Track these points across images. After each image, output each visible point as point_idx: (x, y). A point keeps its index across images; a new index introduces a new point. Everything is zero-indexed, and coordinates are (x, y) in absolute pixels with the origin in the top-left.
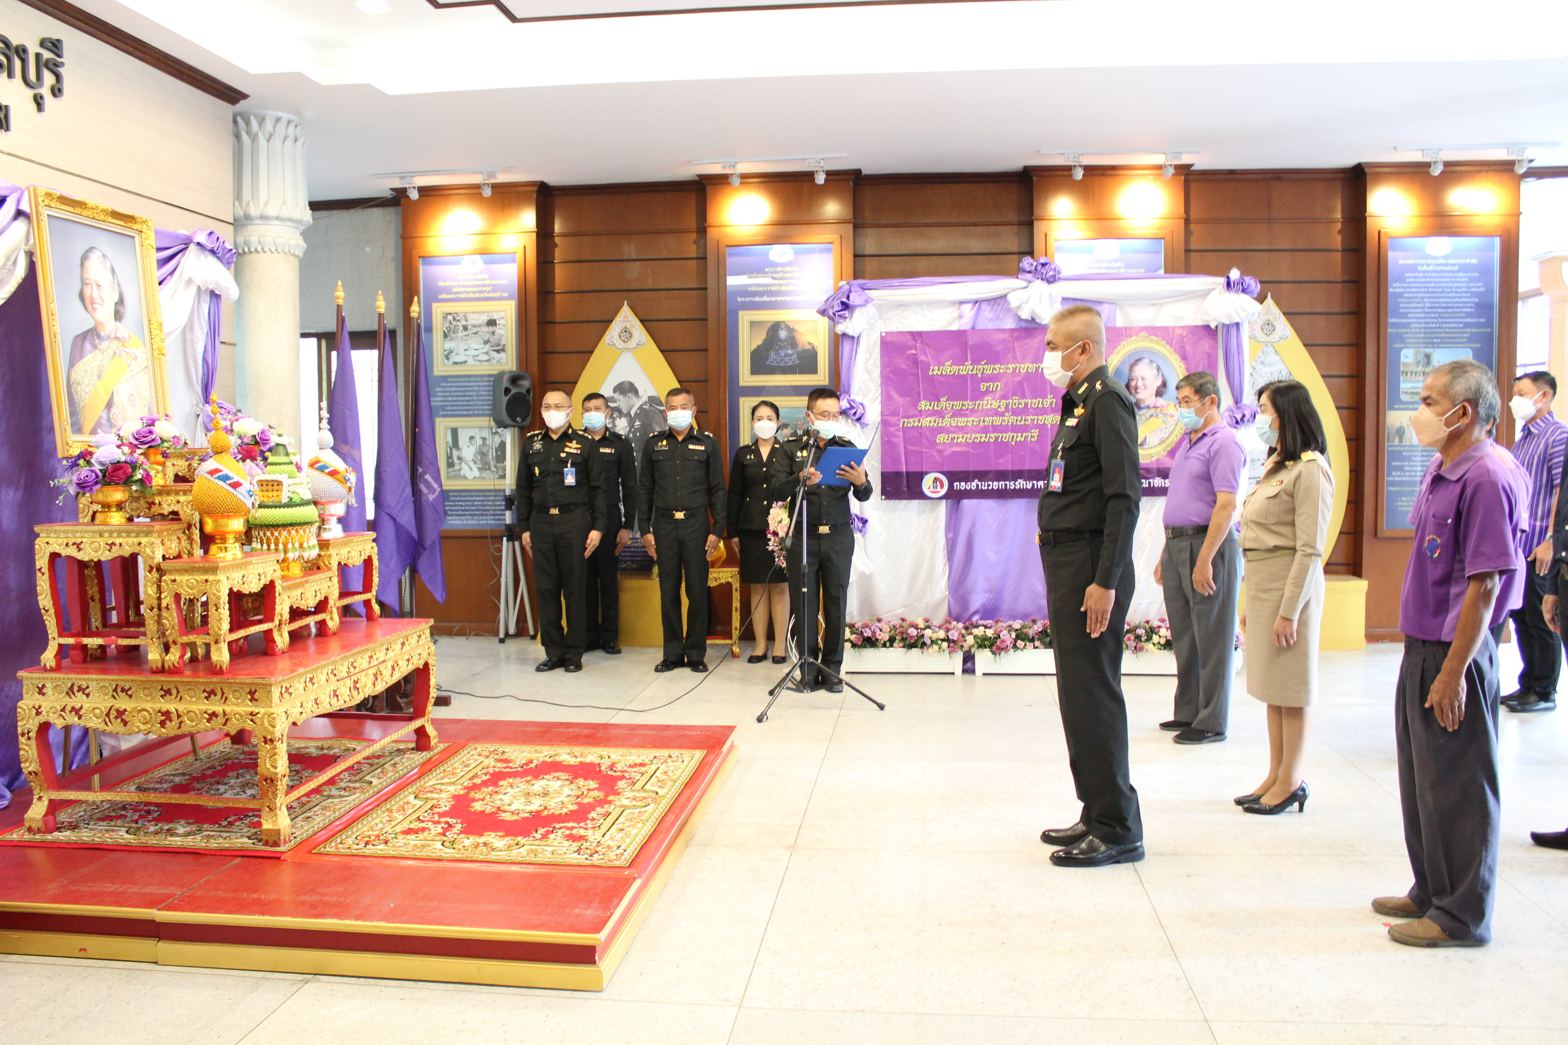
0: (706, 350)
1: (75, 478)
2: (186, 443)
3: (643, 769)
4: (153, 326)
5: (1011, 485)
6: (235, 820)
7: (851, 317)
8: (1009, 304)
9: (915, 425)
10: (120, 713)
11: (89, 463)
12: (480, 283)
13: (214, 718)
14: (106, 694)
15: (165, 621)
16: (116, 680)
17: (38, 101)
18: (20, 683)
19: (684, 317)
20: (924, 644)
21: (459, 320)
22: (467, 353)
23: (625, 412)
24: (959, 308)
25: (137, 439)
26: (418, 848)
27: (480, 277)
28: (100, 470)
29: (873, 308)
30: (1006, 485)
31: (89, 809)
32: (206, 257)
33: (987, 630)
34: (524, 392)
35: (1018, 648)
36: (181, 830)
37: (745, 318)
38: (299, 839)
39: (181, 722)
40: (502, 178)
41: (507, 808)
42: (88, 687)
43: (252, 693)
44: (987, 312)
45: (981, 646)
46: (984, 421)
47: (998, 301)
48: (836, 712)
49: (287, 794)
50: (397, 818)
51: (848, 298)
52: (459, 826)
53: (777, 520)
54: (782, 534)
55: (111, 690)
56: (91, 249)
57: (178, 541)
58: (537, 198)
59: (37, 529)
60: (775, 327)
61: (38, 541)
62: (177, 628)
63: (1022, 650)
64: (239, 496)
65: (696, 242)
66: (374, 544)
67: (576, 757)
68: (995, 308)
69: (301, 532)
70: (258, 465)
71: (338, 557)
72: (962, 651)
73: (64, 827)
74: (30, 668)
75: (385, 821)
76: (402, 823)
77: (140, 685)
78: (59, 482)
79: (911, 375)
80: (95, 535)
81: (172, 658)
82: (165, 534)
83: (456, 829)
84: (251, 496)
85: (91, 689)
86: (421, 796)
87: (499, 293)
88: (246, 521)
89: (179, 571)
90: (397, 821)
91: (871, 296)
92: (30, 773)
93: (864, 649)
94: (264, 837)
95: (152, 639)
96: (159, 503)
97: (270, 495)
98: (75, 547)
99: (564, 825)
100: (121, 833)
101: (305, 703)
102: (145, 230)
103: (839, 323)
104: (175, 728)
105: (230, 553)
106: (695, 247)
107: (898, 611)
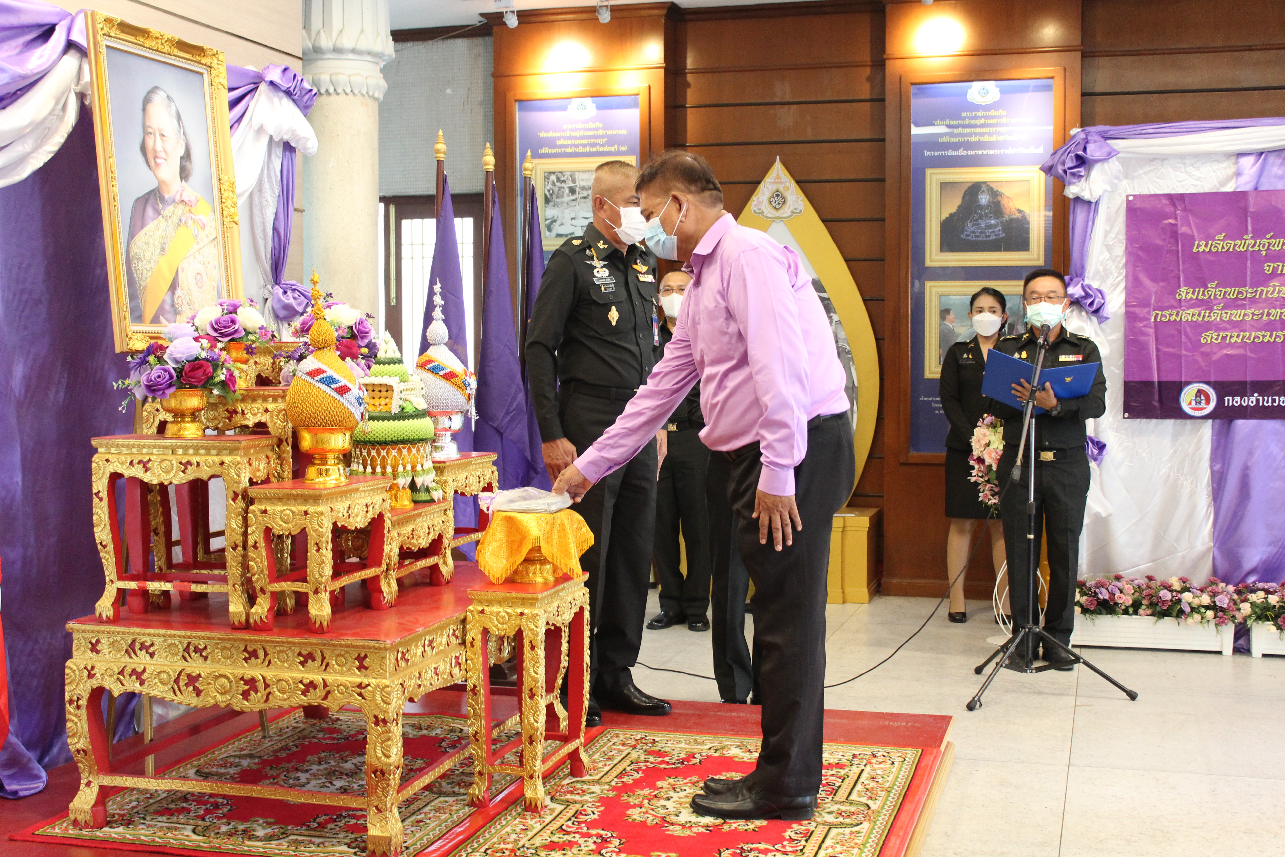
0: (883, 220)
1: (144, 378)
2: (273, 336)
3: (842, 772)
4: (225, 186)
6: (327, 822)
7: (1088, 176)
9: (1172, 319)
10: (192, 680)
11: (160, 359)
12: (592, 133)
13: (311, 690)
14: (176, 654)
15: (251, 563)
16: (189, 637)
18: (68, 637)
19: (852, 177)
21: (564, 181)
22: (574, 222)
24: (1237, 163)
25: (216, 330)
27: (591, 125)
28: (174, 368)
29: (1117, 163)
31: (142, 797)
32: (280, 99)
33: (1270, 596)
36: (260, 832)
37: (935, 177)
38: (411, 850)
39: (270, 693)
41: (673, 819)
42: (152, 645)
43: (361, 659)
44: (1276, 168)
45: (1261, 617)
46: (1269, 314)
48: (1071, 700)
49: (399, 791)
50: (533, 828)
51: (1085, 149)
52: (616, 842)
53: (983, 442)
54: (987, 461)
55: (181, 650)
57: (266, 460)
58: (665, 24)
59: (95, 442)
60: (975, 189)
61: (95, 458)
62: (266, 572)
64: (347, 404)
65: (869, 79)
66: (495, 468)
67: (749, 751)
69: (414, 451)
70: (358, 364)
71: (455, 483)
72: (1234, 622)
73: (116, 821)
74: (82, 619)
75: (518, 830)
76: (541, 833)
77: (218, 644)
78: (124, 383)
79: (1167, 252)
80: (166, 451)
81: (260, 611)
82: (252, 451)
83: (613, 846)
84: (360, 404)
85: (156, 647)
86: (559, 798)
87: (616, 147)
88: (352, 436)
89: (269, 499)
90: (535, 831)
91: (1115, 148)
92: (78, 751)
93: (1099, 616)
94: (371, 847)
95: (234, 586)
96: (243, 411)
97: (377, 404)
98: (141, 466)
99: (755, 846)
100: (186, 833)
101: (423, 674)
102: (214, 65)
103: (1070, 184)
104: (262, 701)
105: (333, 477)
106: (868, 85)
107: (1144, 567)
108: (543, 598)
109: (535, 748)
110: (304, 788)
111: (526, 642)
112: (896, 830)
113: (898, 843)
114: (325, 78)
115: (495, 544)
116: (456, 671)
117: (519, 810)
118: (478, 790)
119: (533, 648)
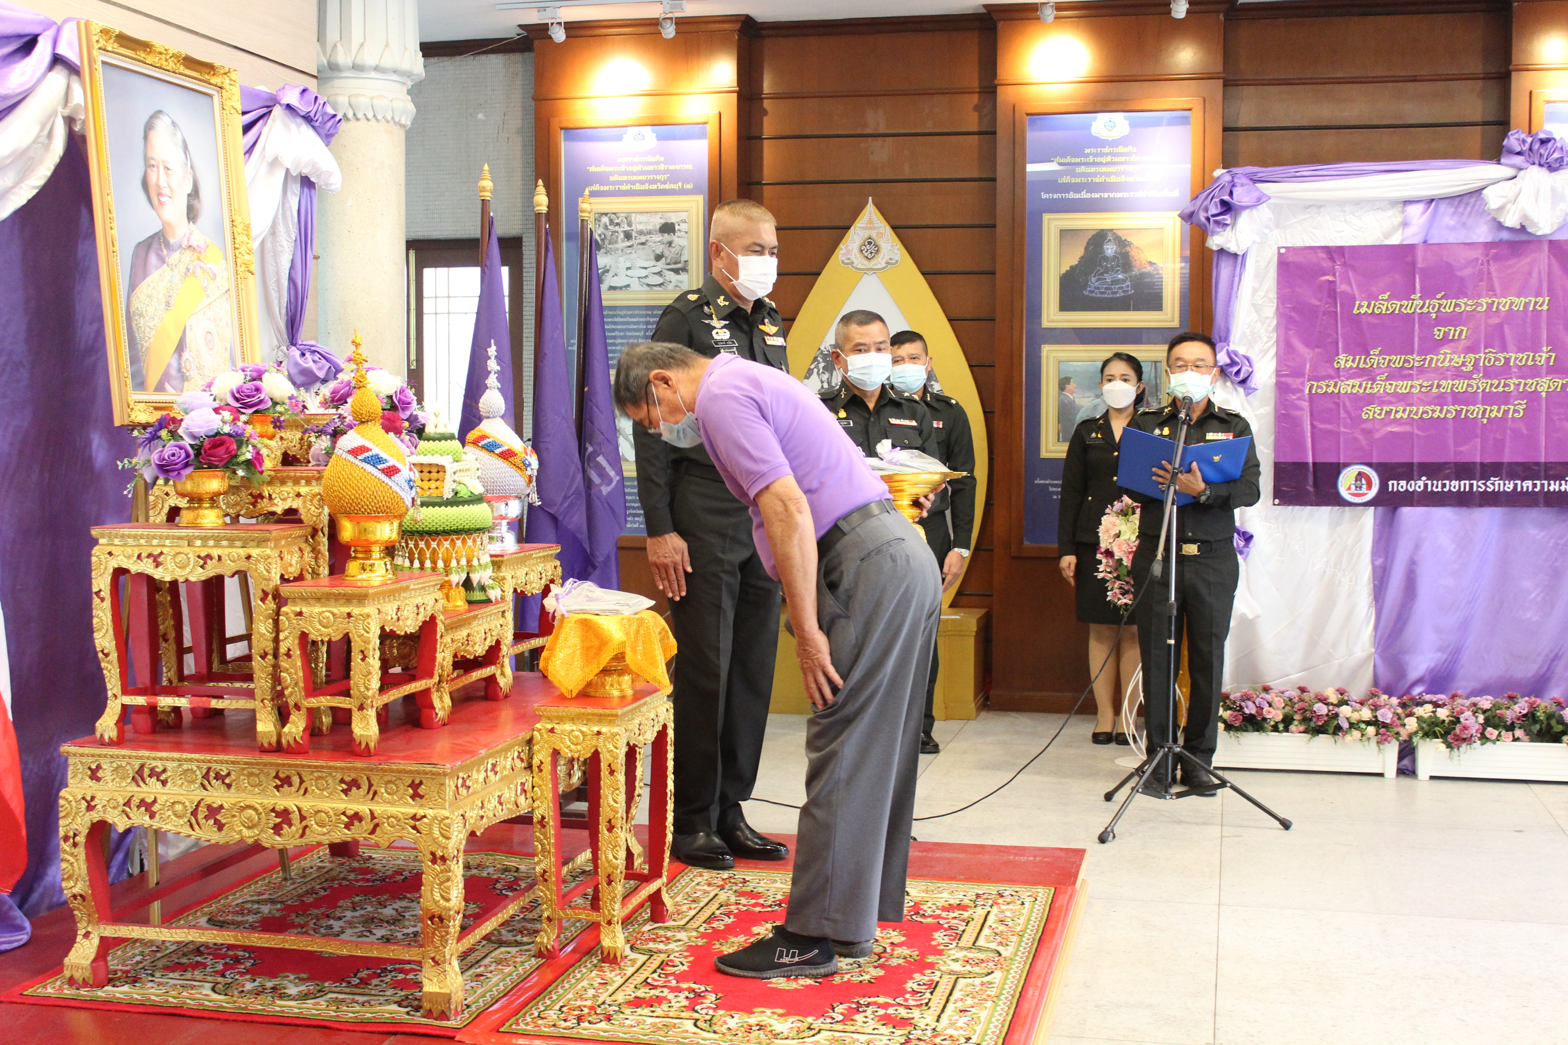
0: (994, 273)
1: (155, 457)
2: (305, 407)
3: (966, 915)
4: (237, 229)
5: (1479, 486)
6: (370, 977)
7: (1234, 224)
8: (1485, 203)
9: (1330, 390)
10: (213, 812)
11: (174, 434)
12: (651, 168)
13: (356, 823)
14: (194, 782)
15: (283, 674)
16: (209, 762)
18: (63, 761)
19: (958, 222)
20: (1338, 729)
21: (618, 224)
22: (629, 272)
24: (1403, 212)
25: (238, 400)
26: (659, 1029)
27: (650, 159)
28: (192, 446)
29: (1267, 210)
30: (1471, 485)
31: (147, 951)
32: (298, 126)
33: (1438, 709)
35: (1488, 739)
36: (292, 989)
37: (1053, 224)
38: (473, 1008)
39: (306, 827)
40: (691, 10)
42: (164, 771)
44: (1447, 217)
45: (1428, 734)
47: (1466, 199)
48: (1216, 831)
49: (459, 940)
50: (614, 982)
51: (1231, 194)
52: (712, 997)
53: (1113, 533)
54: (1118, 555)
55: (200, 777)
57: (299, 553)
58: (739, 40)
59: (95, 532)
60: (1100, 237)
61: (96, 551)
62: (302, 685)
63: (1494, 742)
64: (396, 488)
65: (977, 108)
66: (558, 563)
68: (1460, 210)
69: (470, 542)
70: (402, 441)
71: (514, 580)
72: (1398, 740)
73: (119, 979)
74: (78, 740)
75: (596, 985)
76: (623, 987)
77: (243, 769)
78: (130, 463)
79: (1324, 314)
80: (181, 542)
81: (294, 730)
82: (283, 543)
83: (708, 1001)
84: (411, 488)
85: (169, 774)
86: (639, 946)
87: (680, 184)
88: (400, 525)
89: (304, 599)
90: (616, 986)
91: (1266, 192)
92: (75, 896)
93: (1245, 734)
94: (427, 1005)
95: (262, 701)
96: (270, 495)
97: (426, 487)
98: (151, 560)
99: (872, 999)
100: (205, 992)
101: (486, 803)
102: (226, 85)
103: (1214, 233)
104: (297, 836)
105: (377, 573)
106: (975, 115)
107: (1295, 676)
108: (624, 715)
109: (614, 889)
110: (341, 938)
111: (604, 766)
112: (1033, 980)
113: (1037, 994)
114: (343, 100)
115: (567, 651)
116: (522, 800)
117: (595, 962)
118: (547, 938)
119: (612, 772)
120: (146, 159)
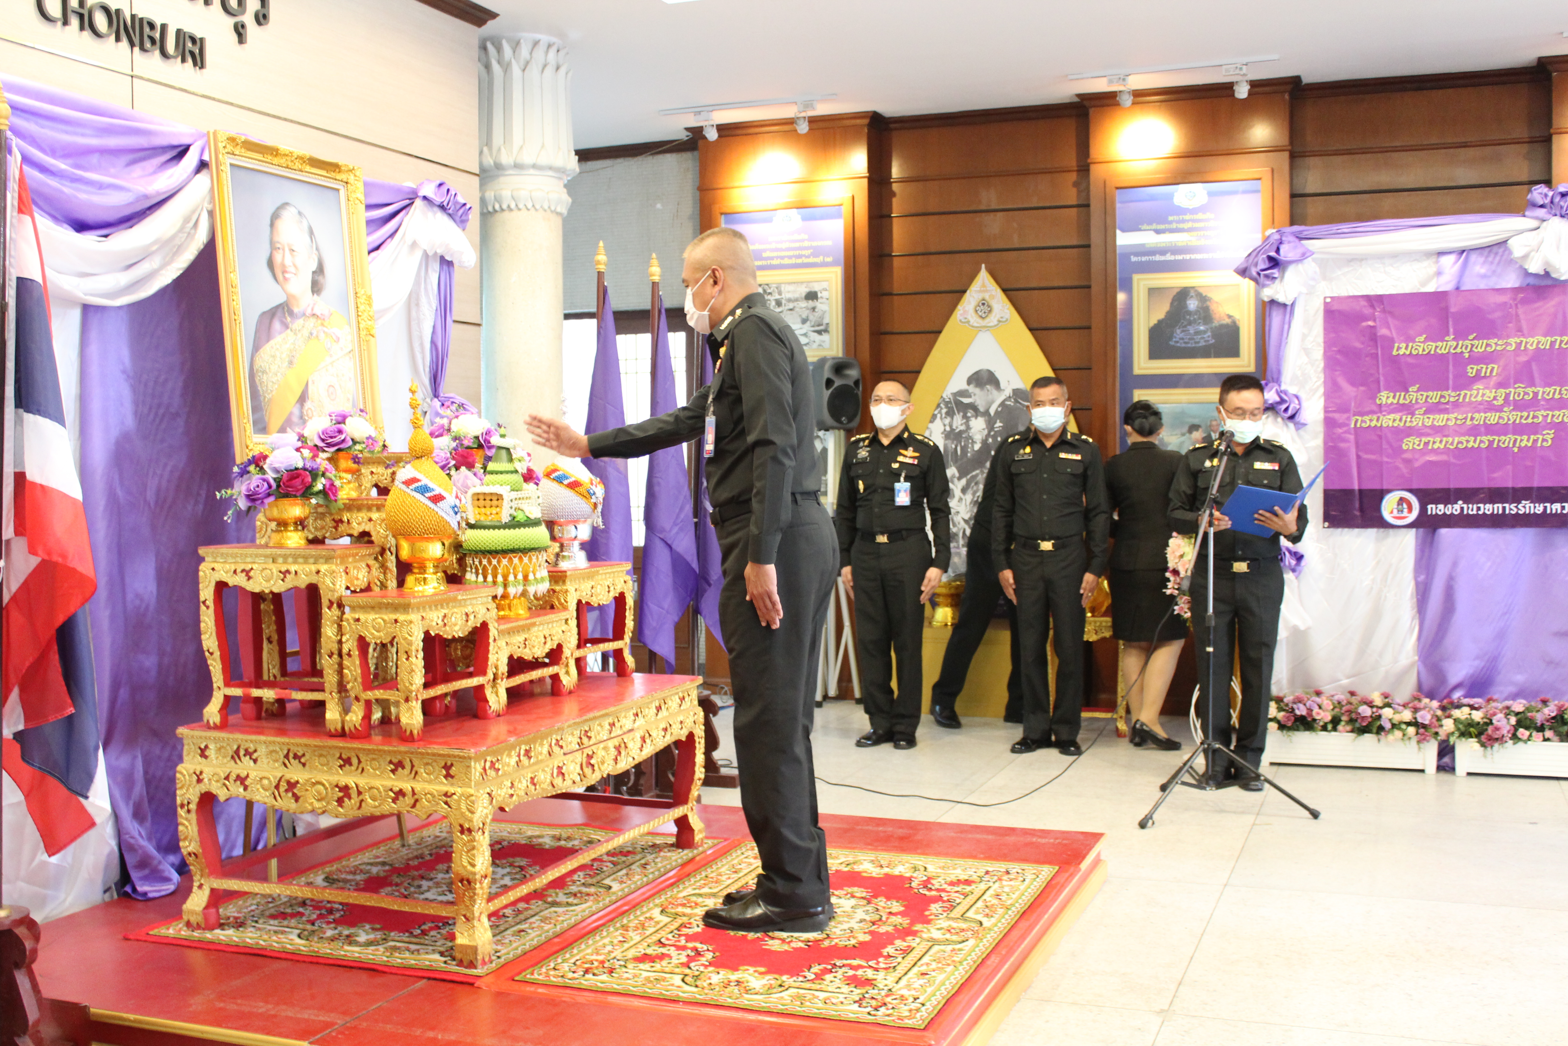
0: (1089, 328)
1: (245, 488)
2: (384, 446)
3: (968, 888)
4: (362, 300)
5: (1511, 508)
6: (431, 929)
7: (1282, 277)
8: (1511, 253)
9: (1373, 424)
10: (292, 786)
11: (261, 469)
12: (797, 245)
13: (401, 798)
14: (276, 761)
15: (346, 671)
16: (288, 744)
17: (240, 31)
18: (179, 742)
19: (1061, 284)
20: (1381, 729)
21: (770, 294)
23: (982, 409)
25: (323, 440)
26: (649, 982)
27: (796, 237)
28: (275, 479)
29: (1313, 264)
30: (1504, 508)
31: (263, 902)
32: (435, 213)
33: (1474, 712)
34: (851, 383)
35: (1520, 739)
36: (362, 938)
37: (1142, 283)
38: (503, 959)
39: (362, 801)
40: (822, 109)
42: (255, 751)
43: (447, 767)
44: (1478, 266)
45: (1464, 734)
46: (1472, 419)
47: (1495, 249)
48: (1250, 819)
49: (490, 900)
50: (631, 940)
51: (1278, 251)
52: (709, 956)
53: (1178, 554)
54: (1181, 573)
55: (282, 756)
56: (285, 205)
57: (367, 569)
58: (869, 134)
59: (202, 551)
60: (1183, 294)
61: (202, 567)
62: (360, 680)
63: (1525, 742)
64: (441, 513)
65: (1076, 184)
66: (630, 578)
67: (881, 866)
68: (1490, 259)
69: (526, 560)
70: (475, 474)
71: (578, 593)
72: (1437, 739)
73: (228, 924)
74: (194, 725)
75: (616, 942)
76: (638, 945)
77: (314, 751)
78: (227, 493)
79: (1366, 355)
80: (267, 560)
81: (353, 718)
82: (350, 560)
83: (704, 959)
84: (456, 513)
85: (259, 753)
87: (821, 258)
89: (363, 607)
90: (632, 943)
91: (1311, 248)
92: (190, 854)
93: (1296, 733)
94: (458, 955)
95: (330, 694)
97: (488, 513)
98: (244, 574)
99: (848, 962)
100: (291, 937)
101: (516, 784)
102: (351, 181)
103: (1266, 286)
104: (356, 808)
105: (430, 586)
106: (1074, 190)
107: (1345, 682)
110: (422, 897)
112: (1000, 949)
116: (558, 781)
120: (272, 243)
